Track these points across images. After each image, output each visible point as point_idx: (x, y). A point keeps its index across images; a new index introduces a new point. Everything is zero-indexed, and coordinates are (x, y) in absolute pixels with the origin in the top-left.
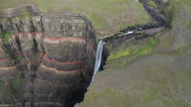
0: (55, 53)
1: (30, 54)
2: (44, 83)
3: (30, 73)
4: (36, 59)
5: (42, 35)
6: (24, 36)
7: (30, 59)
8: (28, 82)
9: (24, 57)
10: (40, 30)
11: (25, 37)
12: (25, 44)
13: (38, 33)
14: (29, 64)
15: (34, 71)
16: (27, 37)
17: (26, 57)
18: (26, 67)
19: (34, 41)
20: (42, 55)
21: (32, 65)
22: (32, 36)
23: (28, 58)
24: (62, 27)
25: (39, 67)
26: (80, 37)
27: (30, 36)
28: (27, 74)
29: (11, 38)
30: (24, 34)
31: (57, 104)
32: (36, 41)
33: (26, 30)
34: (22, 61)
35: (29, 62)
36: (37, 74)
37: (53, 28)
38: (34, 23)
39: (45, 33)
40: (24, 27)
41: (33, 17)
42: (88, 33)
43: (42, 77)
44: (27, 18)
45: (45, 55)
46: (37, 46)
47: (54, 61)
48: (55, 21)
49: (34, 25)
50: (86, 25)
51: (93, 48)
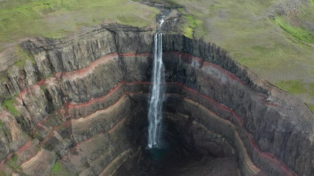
0: (91, 89)
1: (45, 119)
2: (93, 142)
3: (65, 144)
4: (59, 121)
5: (55, 78)
6: (28, 95)
7: (51, 126)
8: (70, 159)
9: (41, 129)
10: (48, 72)
11: (31, 95)
12: (34, 107)
13: (47, 79)
14: (56, 134)
15: (70, 138)
16: (33, 94)
17: (44, 127)
18: (55, 139)
19: (47, 93)
20: (64, 111)
21: (60, 132)
22: (41, 88)
23: (48, 127)
24: (88, 50)
25: (73, 127)
26: (109, 54)
27: (38, 90)
28: (62, 149)
29: (18, 105)
30: (27, 91)
31: (123, 154)
32: (48, 92)
33: (30, 82)
34: (44, 136)
35: (53, 130)
36: (75, 139)
37: (78, 56)
38: (39, 65)
39: (57, 75)
40: (27, 78)
41: (36, 56)
42: (121, 43)
43: (85, 137)
44: (29, 62)
45: (69, 106)
46: (51, 100)
47: (93, 101)
48: (79, 45)
49: (39, 69)
50: (111, 36)
51: (136, 55)
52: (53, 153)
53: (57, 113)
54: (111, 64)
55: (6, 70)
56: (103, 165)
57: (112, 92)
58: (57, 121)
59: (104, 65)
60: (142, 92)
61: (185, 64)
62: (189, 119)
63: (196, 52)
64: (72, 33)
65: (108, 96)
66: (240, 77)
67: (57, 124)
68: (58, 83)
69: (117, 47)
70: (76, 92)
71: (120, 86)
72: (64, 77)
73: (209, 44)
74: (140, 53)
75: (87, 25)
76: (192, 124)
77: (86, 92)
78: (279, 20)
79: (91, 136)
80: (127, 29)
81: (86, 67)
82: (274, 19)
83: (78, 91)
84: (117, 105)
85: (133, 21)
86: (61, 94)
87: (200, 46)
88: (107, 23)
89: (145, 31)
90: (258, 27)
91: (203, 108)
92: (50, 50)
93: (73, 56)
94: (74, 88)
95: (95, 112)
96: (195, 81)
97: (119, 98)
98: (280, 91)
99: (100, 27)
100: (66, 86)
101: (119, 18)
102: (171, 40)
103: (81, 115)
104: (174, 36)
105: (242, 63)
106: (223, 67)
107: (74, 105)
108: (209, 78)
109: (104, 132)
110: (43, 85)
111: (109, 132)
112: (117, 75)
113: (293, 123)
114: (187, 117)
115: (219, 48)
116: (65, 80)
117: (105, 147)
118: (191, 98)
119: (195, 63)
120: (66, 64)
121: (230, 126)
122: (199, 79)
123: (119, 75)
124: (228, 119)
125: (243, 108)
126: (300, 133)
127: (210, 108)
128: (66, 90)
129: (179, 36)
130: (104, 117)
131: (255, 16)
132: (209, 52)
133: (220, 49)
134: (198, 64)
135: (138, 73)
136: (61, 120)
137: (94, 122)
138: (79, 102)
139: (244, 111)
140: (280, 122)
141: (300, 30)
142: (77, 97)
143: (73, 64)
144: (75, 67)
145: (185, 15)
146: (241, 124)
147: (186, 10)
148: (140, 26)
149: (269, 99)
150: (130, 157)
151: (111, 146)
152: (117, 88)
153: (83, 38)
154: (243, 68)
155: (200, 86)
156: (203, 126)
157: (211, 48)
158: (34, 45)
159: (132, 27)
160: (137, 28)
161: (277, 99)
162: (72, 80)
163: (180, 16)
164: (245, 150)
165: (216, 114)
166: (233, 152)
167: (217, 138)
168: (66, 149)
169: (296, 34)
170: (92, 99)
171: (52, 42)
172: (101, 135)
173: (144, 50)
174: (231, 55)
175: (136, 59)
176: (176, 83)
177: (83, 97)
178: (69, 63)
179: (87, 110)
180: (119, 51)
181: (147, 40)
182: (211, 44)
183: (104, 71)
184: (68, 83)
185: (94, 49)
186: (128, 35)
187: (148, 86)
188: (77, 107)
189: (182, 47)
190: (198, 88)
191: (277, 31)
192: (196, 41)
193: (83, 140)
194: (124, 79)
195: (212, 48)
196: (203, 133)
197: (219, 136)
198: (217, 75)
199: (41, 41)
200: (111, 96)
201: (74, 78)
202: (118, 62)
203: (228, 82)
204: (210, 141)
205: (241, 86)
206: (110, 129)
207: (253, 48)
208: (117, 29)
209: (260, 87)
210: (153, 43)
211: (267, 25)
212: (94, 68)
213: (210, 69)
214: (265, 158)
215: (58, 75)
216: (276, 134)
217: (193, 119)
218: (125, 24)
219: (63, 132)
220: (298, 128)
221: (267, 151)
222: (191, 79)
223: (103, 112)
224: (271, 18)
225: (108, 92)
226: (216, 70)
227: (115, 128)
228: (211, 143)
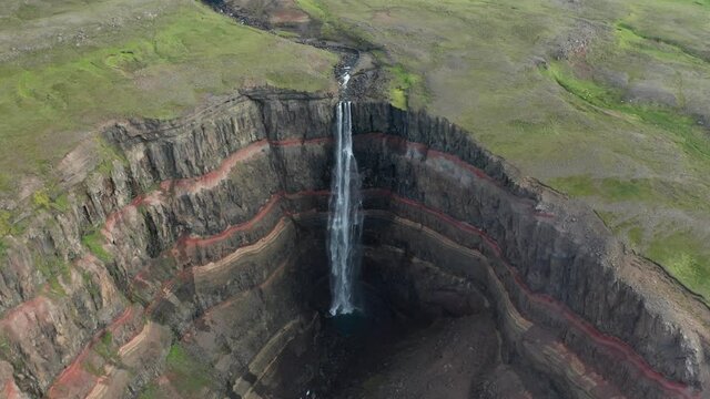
0: (227, 209)
1: (147, 268)
2: (233, 306)
3: (186, 312)
4: (171, 271)
5: (160, 192)
6: (118, 223)
7: (158, 279)
8: (196, 338)
9: (141, 286)
10: (149, 181)
11: (122, 224)
12: (128, 246)
13: (147, 194)
14: (169, 294)
15: (192, 301)
16: (126, 222)
17: (146, 282)
18: (167, 302)
19: (149, 219)
20: (177, 251)
21: (175, 291)
22: (138, 211)
23: (154, 282)
24: (218, 137)
25: (197, 280)
26: (252, 142)
27: (133, 214)
28: (181, 320)
29: (106, 243)
30: (116, 216)
31: (287, 327)
32: (151, 218)
33: (121, 202)
34: (149, 298)
35: (162, 288)
36: (202, 302)
37: (203, 149)
38: (134, 170)
39: (163, 186)
40: (116, 193)
41: (129, 154)
42: (274, 122)
43: (219, 299)
44: (118, 164)
45: (188, 242)
46: (156, 232)
47: (230, 231)
48: (203, 129)
49: (134, 176)
50: (255, 109)
51: (303, 142)
52: (167, 328)
53: (165, 257)
54: (259, 161)
55: (84, 181)
56: (254, 347)
57: (263, 213)
58: (167, 271)
59: (246, 164)
60: (314, 210)
61: (395, 156)
62: (406, 254)
63: (414, 133)
64: (191, 109)
65: (256, 220)
66: (491, 175)
67: (167, 276)
68: (166, 201)
69: (267, 129)
70: (201, 216)
71: (274, 200)
72: (176, 189)
73: (437, 119)
74: (311, 139)
75: (213, 92)
76: (411, 262)
77: (217, 215)
78: (554, 70)
79: (229, 296)
80: (286, 95)
81: (216, 169)
82: (545, 68)
83: (204, 212)
84: (272, 236)
85: (295, 82)
86: (173, 221)
87: (420, 122)
88: (248, 86)
89: (319, 98)
90: (517, 85)
91: (431, 232)
92: (152, 141)
93: (193, 151)
94: (196, 207)
95: (234, 251)
96: (414, 184)
97: (275, 223)
98: (555, 193)
99: (236, 94)
100: (182, 206)
101: (270, 76)
102: (367, 113)
103: (209, 258)
104: (373, 105)
105: (494, 151)
106: (463, 158)
107: (197, 240)
108: (439, 178)
109: (252, 287)
110: (141, 206)
111: (262, 287)
112: (269, 181)
113: (577, 241)
114: (400, 251)
115: (454, 126)
116: (179, 194)
117: (255, 314)
118: (408, 217)
119: (413, 152)
120: (181, 165)
121: (479, 260)
122: (421, 182)
123: (272, 179)
124: (475, 247)
125: (500, 225)
126: (587, 256)
127: (444, 232)
128: (181, 212)
129: (381, 105)
130: (251, 259)
131: (512, 64)
132: (437, 132)
133: (457, 129)
134: (417, 155)
135: (307, 174)
136: (174, 268)
137: (235, 269)
138: (205, 233)
139: (501, 230)
140: (558, 242)
141: (592, 85)
142: (201, 225)
143: (194, 164)
144: (197, 170)
145: (387, 65)
146: (497, 254)
147: (387, 56)
148: (311, 89)
149: (539, 207)
150: (301, 331)
151: (265, 312)
152: (270, 205)
153: (209, 116)
154: (495, 159)
155: (423, 194)
156: (430, 265)
157: (439, 125)
158: (126, 132)
159: (295, 92)
160: (305, 93)
161: (552, 207)
162: (194, 194)
163: (377, 66)
164: (506, 296)
165: (455, 241)
166: (487, 304)
167: (457, 283)
168: (188, 321)
169: (585, 92)
170: (229, 226)
171: (157, 126)
172: (247, 293)
173: (319, 132)
174: (475, 137)
175: (304, 149)
176: (378, 189)
177: (212, 223)
178: (187, 162)
179: (220, 248)
180: (272, 136)
181: (322, 114)
182: (440, 120)
183: (246, 175)
184: (187, 200)
185: (228, 135)
186: (287, 106)
187: (327, 200)
188: (202, 243)
189: (387, 125)
190: (420, 196)
191: (549, 91)
192: (412, 114)
193: (216, 304)
194: (280, 186)
195: (443, 126)
196: (432, 277)
197: (461, 280)
198: (453, 173)
199: (137, 126)
200: (262, 219)
201: (197, 189)
202: (270, 156)
203: (472, 183)
204: (447, 290)
205: (495, 190)
206: (262, 281)
207: (512, 123)
208: (268, 97)
209: (525, 189)
210: (334, 119)
211: (533, 80)
212: (229, 170)
213: (439, 163)
214: (539, 303)
215: (166, 185)
216: (553, 261)
217: (413, 254)
218: (282, 86)
219: (179, 291)
220: (585, 249)
221: (541, 291)
222: (407, 182)
223: (248, 249)
224: (541, 66)
225: (256, 213)
226: (450, 164)
227: (270, 278)
228: (449, 294)
